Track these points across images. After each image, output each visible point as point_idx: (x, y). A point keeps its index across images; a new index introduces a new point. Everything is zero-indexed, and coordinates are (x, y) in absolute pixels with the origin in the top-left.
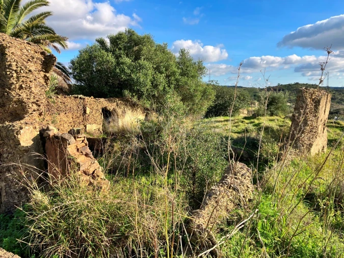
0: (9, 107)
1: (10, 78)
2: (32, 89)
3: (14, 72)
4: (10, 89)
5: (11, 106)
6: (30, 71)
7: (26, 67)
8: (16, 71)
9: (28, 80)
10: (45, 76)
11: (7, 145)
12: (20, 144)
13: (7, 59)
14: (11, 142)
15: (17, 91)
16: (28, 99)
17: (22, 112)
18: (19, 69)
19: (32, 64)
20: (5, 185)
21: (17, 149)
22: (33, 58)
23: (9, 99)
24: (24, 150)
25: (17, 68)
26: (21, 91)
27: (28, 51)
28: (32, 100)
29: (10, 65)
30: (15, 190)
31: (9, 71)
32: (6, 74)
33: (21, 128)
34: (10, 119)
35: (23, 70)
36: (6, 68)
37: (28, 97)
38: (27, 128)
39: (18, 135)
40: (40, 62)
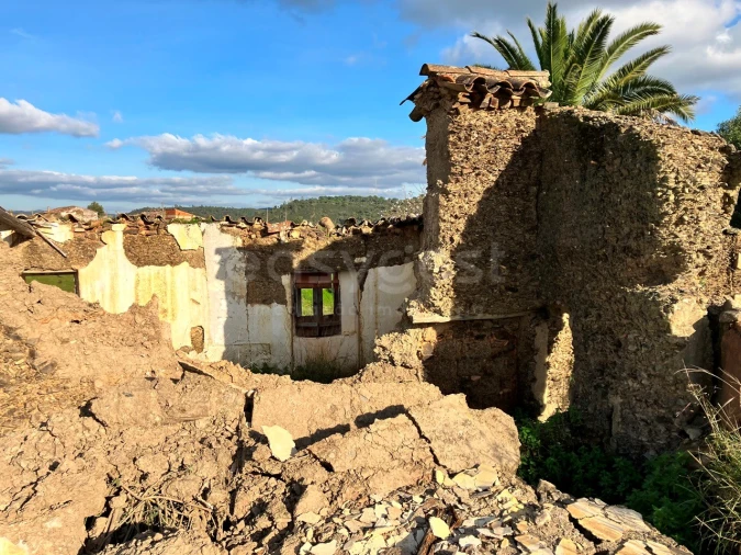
0: (651, 258)
1: (661, 204)
2: (701, 224)
3: (670, 192)
4: (658, 224)
5: (654, 256)
6: (702, 188)
7: (695, 182)
8: (674, 190)
9: (696, 206)
10: (726, 195)
11: (638, 328)
12: (669, 330)
13: (660, 168)
14: (651, 324)
15: (672, 227)
16: (691, 243)
17: (674, 269)
18: (681, 185)
19: (704, 174)
20: (622, 404)
21: (661, 340)
22: (707, 161)
23: (653, 242)
24: (676, 344)
25: (677, 183)
26: (678, 229)
27: (696, 148)
28: (699, 246)
29: (665, 179)
30: (644, 417)
31: (661, 191)
32: (654, 196)
33: (674, 301)
34: (645, 279)
35: (688, 186)
36: (655, 185)
37: (692, 240)
38: (686, 300)
39: (667, 312)
40: (719, 169)
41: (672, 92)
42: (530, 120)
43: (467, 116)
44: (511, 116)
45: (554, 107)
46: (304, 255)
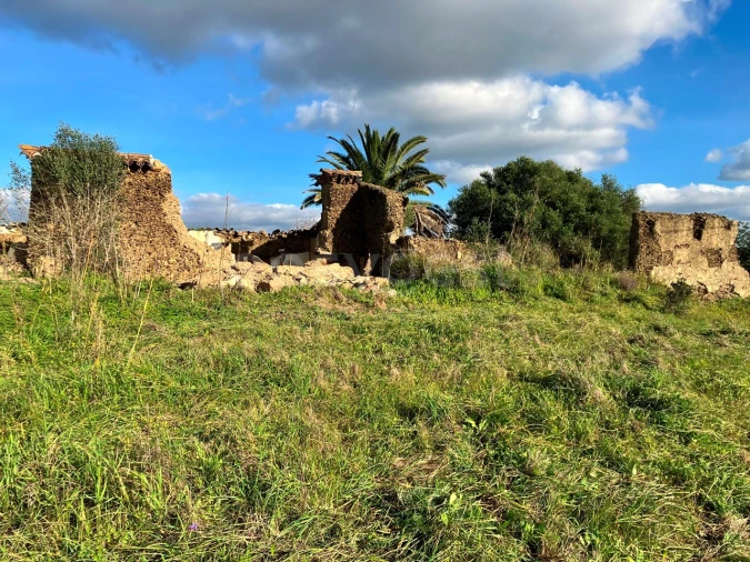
41: (428, 173)
42: (356, 187)
43: (336, 186)
44: (349, 186)
45: (363, 183)
46: (254, 248)
